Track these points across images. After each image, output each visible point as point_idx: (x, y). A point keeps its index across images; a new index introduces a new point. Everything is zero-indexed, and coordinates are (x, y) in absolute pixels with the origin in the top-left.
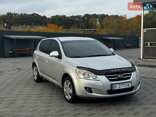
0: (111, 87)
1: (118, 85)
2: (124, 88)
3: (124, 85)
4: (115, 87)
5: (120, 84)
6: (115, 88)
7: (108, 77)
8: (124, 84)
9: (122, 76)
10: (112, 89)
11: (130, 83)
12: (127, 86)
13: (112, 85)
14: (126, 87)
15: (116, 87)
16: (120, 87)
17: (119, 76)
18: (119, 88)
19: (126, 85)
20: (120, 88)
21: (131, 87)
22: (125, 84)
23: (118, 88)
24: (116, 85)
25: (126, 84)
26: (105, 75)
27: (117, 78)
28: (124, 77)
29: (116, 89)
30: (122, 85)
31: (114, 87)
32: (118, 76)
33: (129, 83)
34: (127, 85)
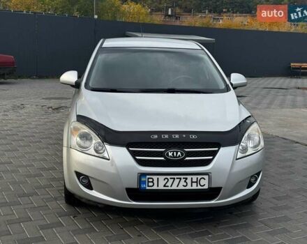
0: (140, 182)
1: (161, 178)
2: (181, 187)
3: (183, 180)
4: (152, 182)
5: (169, 177)
6: (151, 184)
7: (134, 154)
8: (182, 177)
9: (179, 153)
10: (143, 186)
11: (206, 177)
12: (194, 184)
13: (143, 175)
14: (189, 187)
15: (155, 182)
16: (169, 184)
17: (170, 154)
18: (165, 186)
19: (189, 181)
20: (169, 188)
21: (206, 187)
22: (186, 179)
23: (161, 187)
24: (155, 178)
25: (189, 177)
26: (128, 146)
27: (163, 158)
28: (187, 158)
29: (155, 187)
30: (177, 181)
31: (148, 182)
32: (168, 154)
33: (199, 177)
34: (192, 182)
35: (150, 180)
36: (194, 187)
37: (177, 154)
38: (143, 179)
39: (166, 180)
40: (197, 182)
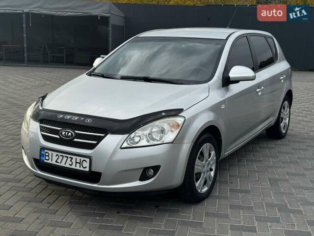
0: (41, 155)
1: (55, 154)
2: (67, 165)
3: (69, 159)
4: (48, 156)
5: (59, 154)
6: (47, 158)
8: (69, 156)
9: (70, 134)
10: (42, 158)
11: (88, 160)
12: (78, 165)
13: (43, 148)
14: (73, 167)
15: (50, 156)
16: (59, 161)
17: (63, 133)
18: (56, 161)
19: (74, 161)
20: (59, 164)
21: (87, 169)
22: (72, 158)
23: (54, 162)
24: (50, 152)
25: (74, 157)
26: (40, 122)
27: (58, 137)
28: (75, 140)
29: (50, 161)
30: (65, 159)
32: (62, 132)
33: (82, 159)
34: (76, 163)
35: (47, 154)
36: (78, 167)
37: (68, 134)
38: (42, 153)
39: (58, 156)
40: (80, 163)
